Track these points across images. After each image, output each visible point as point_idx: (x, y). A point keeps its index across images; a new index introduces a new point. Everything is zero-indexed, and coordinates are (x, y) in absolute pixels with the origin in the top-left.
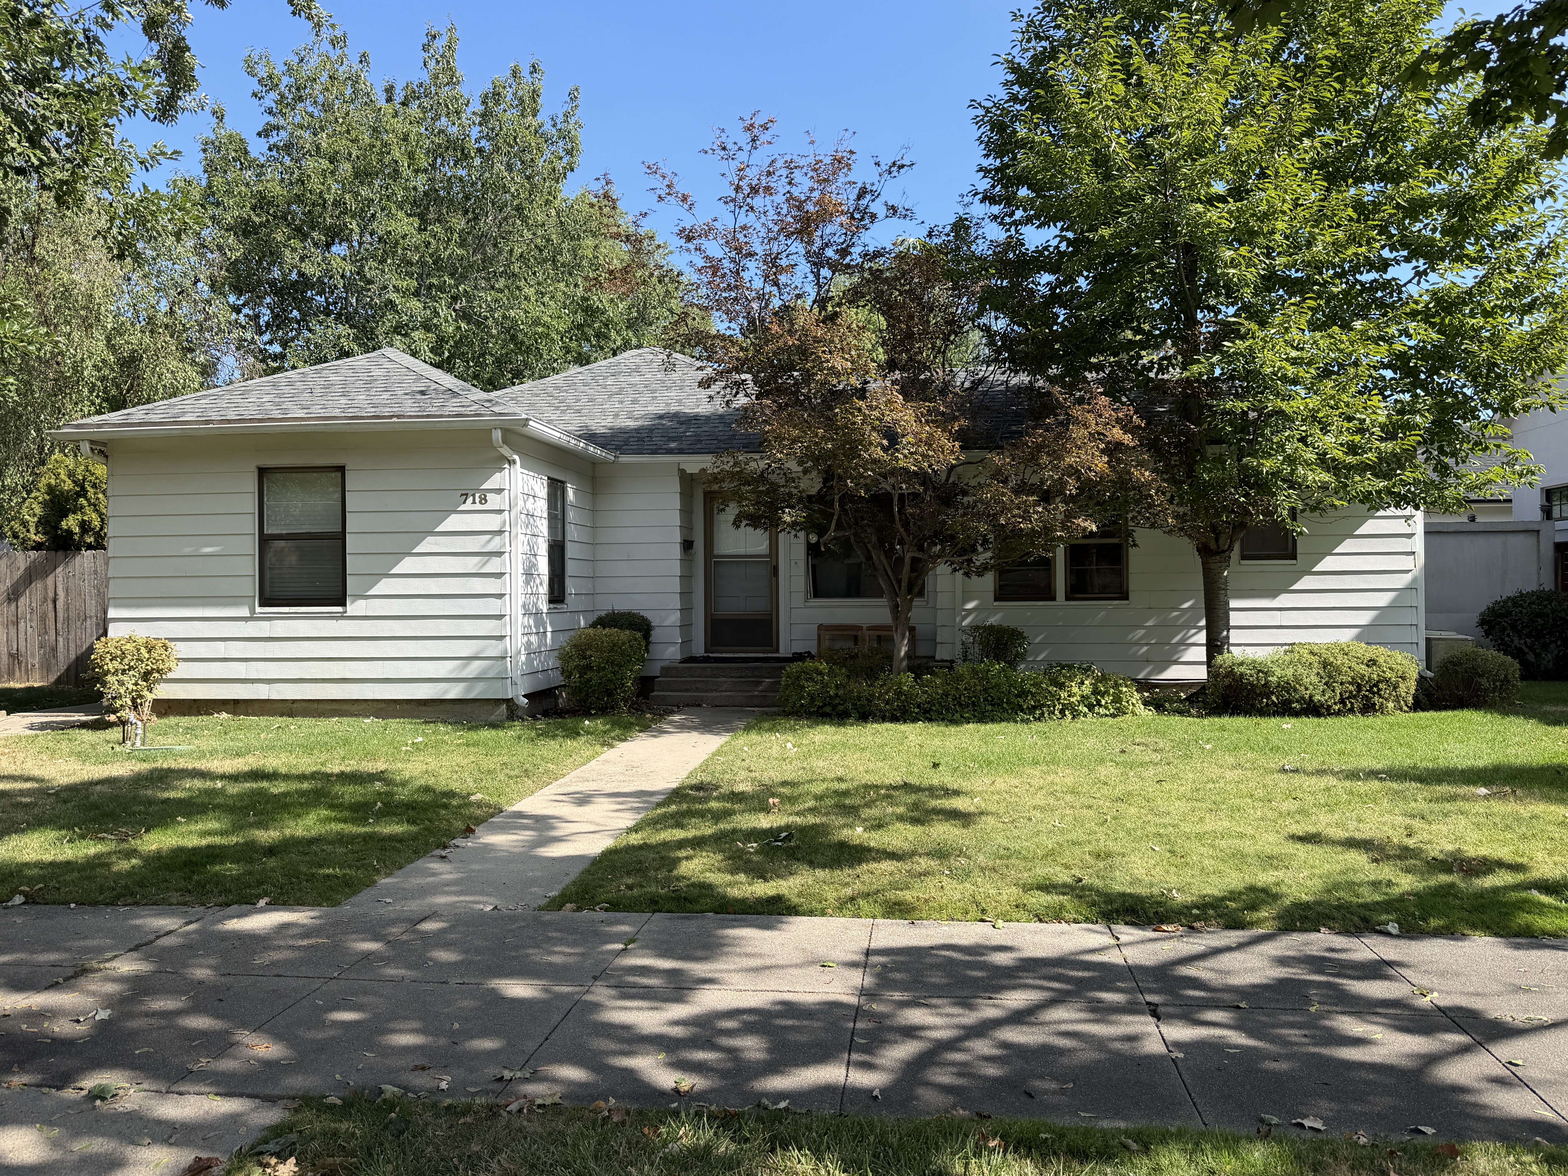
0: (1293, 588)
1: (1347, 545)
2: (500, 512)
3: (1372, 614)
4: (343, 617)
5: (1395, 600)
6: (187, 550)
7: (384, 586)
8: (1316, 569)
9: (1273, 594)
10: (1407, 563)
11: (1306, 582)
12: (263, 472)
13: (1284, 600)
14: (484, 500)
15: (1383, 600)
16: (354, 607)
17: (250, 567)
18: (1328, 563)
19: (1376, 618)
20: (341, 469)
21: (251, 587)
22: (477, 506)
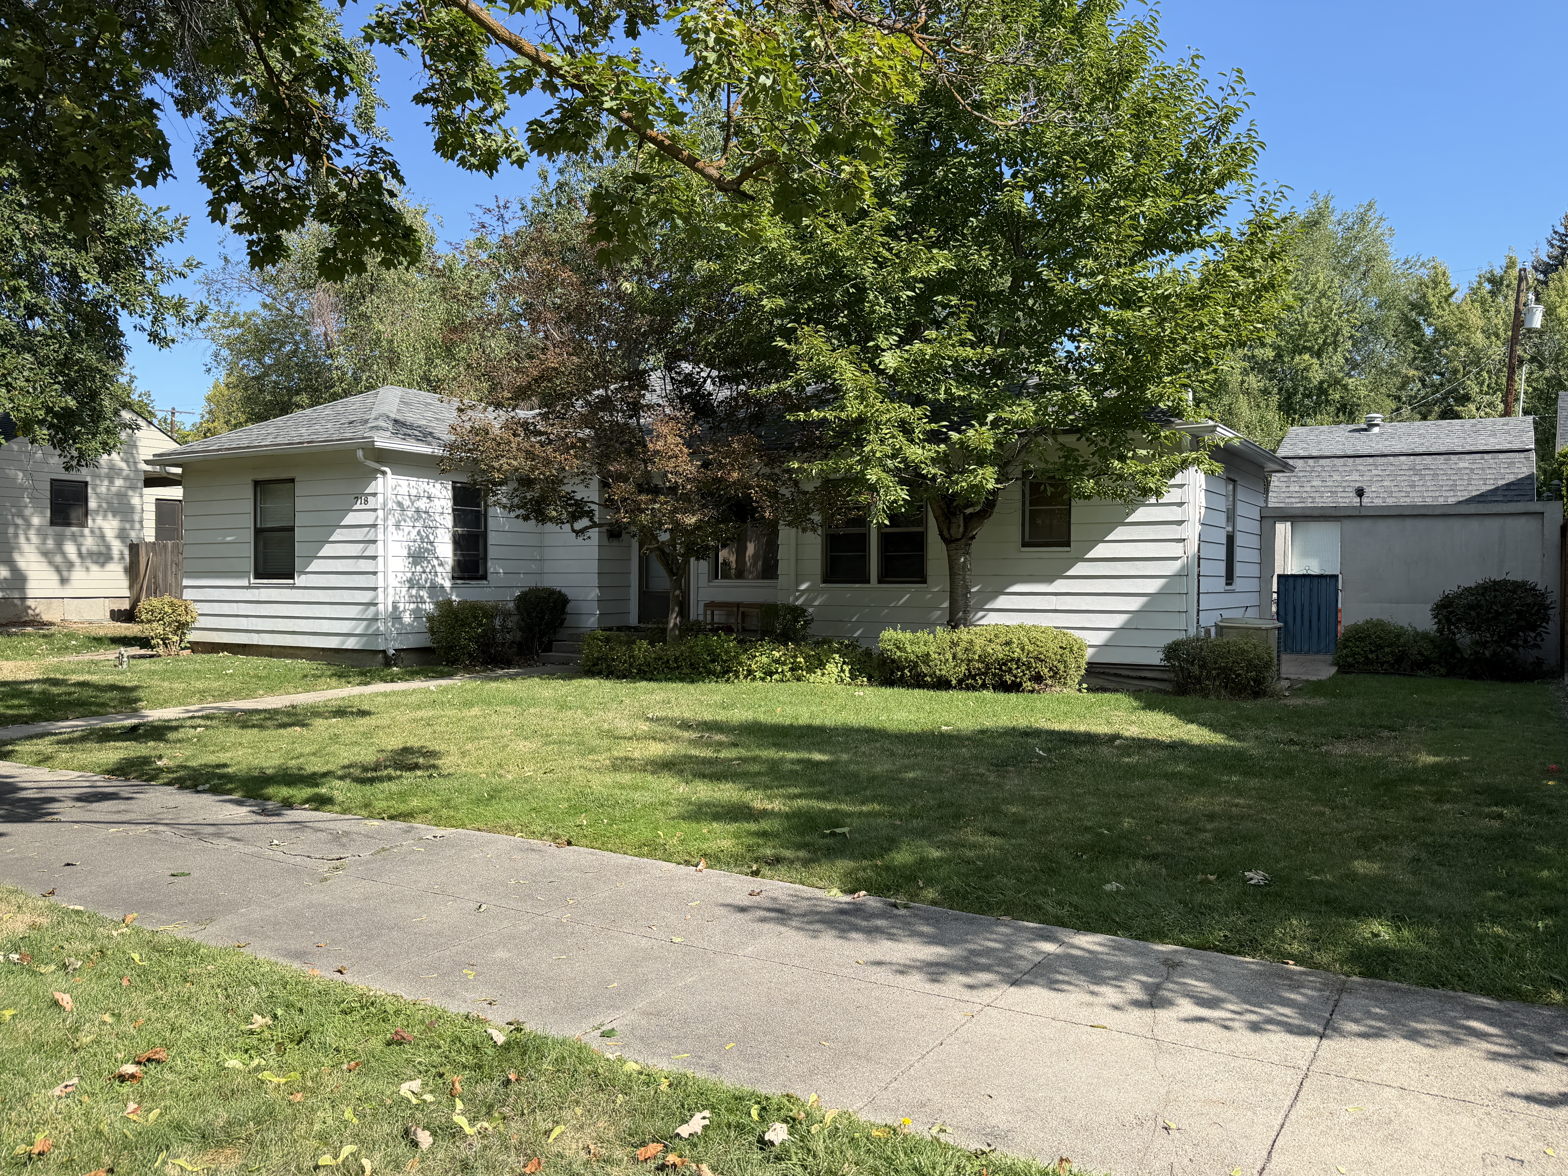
0: (1068, 573)
1: (1119, 533)
2: (375, 510)
3: (1142, 600)
4: (293, 587)
5: (1165, 587)
6: (220, 539)
7: (315, 566)
8: (1090, 555)
9: (1050, 579)
10: (1176, 550)
11: (1079, 569)
12: (256, 483)
13: (1060, 585)
14: (366, 501)
15: (1153, 586)
16: (300, 580)
17: (249, 550)
18: (1100, 550)
19: (1146, 605)
20: (292, 481)
21: (249, 565)
22: (363, 507)
